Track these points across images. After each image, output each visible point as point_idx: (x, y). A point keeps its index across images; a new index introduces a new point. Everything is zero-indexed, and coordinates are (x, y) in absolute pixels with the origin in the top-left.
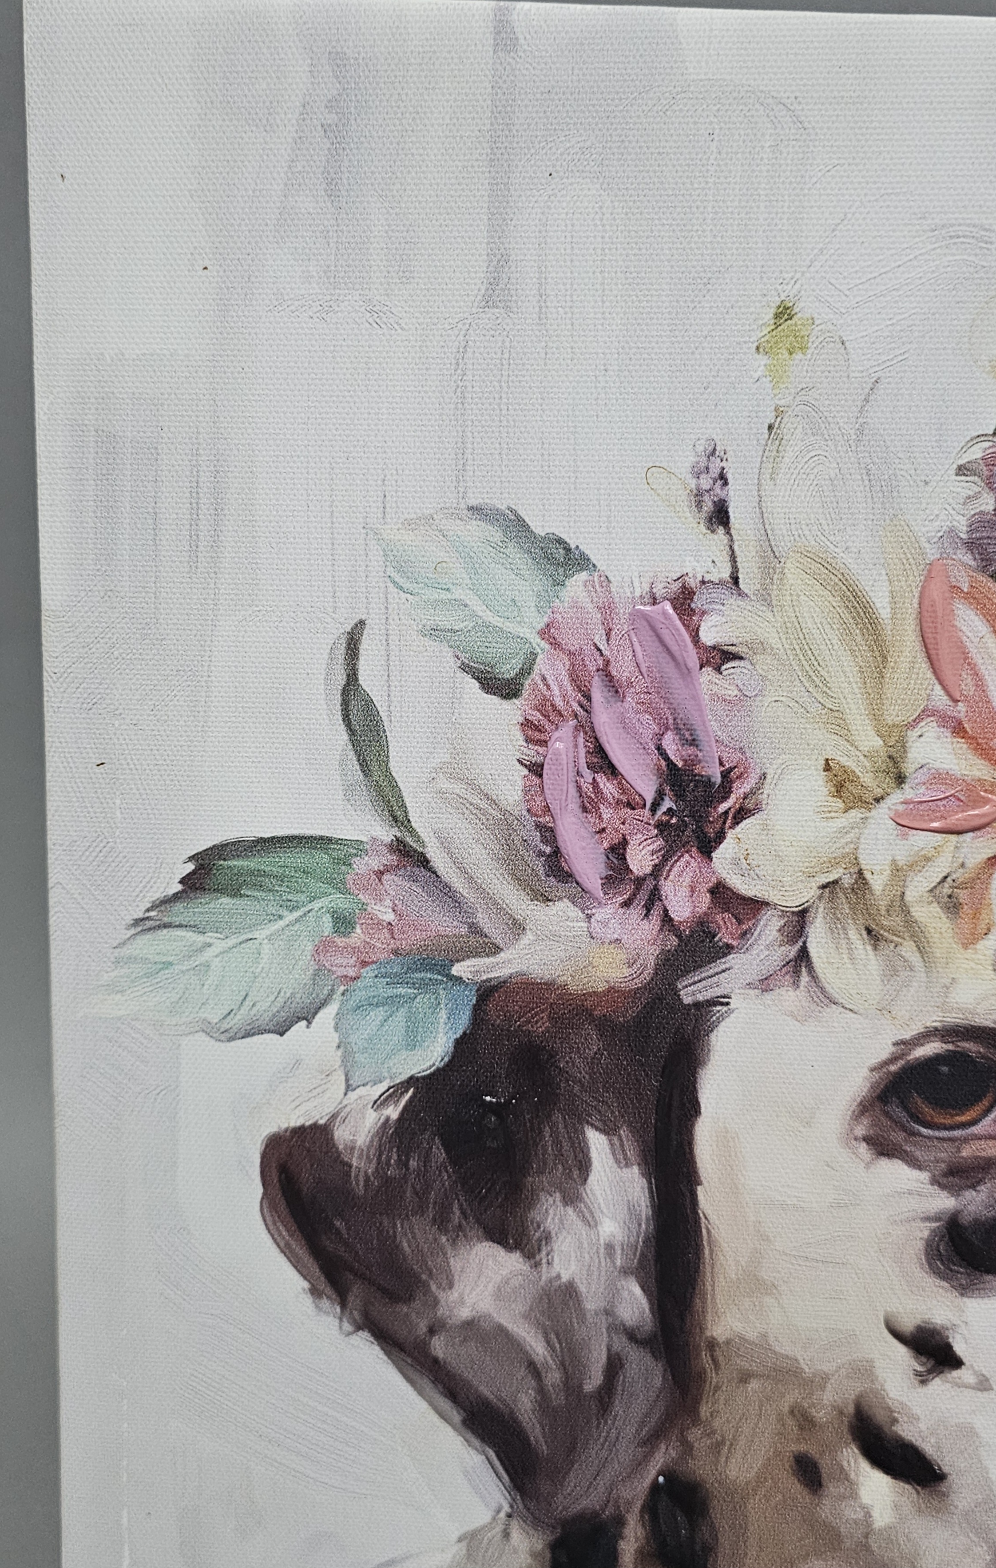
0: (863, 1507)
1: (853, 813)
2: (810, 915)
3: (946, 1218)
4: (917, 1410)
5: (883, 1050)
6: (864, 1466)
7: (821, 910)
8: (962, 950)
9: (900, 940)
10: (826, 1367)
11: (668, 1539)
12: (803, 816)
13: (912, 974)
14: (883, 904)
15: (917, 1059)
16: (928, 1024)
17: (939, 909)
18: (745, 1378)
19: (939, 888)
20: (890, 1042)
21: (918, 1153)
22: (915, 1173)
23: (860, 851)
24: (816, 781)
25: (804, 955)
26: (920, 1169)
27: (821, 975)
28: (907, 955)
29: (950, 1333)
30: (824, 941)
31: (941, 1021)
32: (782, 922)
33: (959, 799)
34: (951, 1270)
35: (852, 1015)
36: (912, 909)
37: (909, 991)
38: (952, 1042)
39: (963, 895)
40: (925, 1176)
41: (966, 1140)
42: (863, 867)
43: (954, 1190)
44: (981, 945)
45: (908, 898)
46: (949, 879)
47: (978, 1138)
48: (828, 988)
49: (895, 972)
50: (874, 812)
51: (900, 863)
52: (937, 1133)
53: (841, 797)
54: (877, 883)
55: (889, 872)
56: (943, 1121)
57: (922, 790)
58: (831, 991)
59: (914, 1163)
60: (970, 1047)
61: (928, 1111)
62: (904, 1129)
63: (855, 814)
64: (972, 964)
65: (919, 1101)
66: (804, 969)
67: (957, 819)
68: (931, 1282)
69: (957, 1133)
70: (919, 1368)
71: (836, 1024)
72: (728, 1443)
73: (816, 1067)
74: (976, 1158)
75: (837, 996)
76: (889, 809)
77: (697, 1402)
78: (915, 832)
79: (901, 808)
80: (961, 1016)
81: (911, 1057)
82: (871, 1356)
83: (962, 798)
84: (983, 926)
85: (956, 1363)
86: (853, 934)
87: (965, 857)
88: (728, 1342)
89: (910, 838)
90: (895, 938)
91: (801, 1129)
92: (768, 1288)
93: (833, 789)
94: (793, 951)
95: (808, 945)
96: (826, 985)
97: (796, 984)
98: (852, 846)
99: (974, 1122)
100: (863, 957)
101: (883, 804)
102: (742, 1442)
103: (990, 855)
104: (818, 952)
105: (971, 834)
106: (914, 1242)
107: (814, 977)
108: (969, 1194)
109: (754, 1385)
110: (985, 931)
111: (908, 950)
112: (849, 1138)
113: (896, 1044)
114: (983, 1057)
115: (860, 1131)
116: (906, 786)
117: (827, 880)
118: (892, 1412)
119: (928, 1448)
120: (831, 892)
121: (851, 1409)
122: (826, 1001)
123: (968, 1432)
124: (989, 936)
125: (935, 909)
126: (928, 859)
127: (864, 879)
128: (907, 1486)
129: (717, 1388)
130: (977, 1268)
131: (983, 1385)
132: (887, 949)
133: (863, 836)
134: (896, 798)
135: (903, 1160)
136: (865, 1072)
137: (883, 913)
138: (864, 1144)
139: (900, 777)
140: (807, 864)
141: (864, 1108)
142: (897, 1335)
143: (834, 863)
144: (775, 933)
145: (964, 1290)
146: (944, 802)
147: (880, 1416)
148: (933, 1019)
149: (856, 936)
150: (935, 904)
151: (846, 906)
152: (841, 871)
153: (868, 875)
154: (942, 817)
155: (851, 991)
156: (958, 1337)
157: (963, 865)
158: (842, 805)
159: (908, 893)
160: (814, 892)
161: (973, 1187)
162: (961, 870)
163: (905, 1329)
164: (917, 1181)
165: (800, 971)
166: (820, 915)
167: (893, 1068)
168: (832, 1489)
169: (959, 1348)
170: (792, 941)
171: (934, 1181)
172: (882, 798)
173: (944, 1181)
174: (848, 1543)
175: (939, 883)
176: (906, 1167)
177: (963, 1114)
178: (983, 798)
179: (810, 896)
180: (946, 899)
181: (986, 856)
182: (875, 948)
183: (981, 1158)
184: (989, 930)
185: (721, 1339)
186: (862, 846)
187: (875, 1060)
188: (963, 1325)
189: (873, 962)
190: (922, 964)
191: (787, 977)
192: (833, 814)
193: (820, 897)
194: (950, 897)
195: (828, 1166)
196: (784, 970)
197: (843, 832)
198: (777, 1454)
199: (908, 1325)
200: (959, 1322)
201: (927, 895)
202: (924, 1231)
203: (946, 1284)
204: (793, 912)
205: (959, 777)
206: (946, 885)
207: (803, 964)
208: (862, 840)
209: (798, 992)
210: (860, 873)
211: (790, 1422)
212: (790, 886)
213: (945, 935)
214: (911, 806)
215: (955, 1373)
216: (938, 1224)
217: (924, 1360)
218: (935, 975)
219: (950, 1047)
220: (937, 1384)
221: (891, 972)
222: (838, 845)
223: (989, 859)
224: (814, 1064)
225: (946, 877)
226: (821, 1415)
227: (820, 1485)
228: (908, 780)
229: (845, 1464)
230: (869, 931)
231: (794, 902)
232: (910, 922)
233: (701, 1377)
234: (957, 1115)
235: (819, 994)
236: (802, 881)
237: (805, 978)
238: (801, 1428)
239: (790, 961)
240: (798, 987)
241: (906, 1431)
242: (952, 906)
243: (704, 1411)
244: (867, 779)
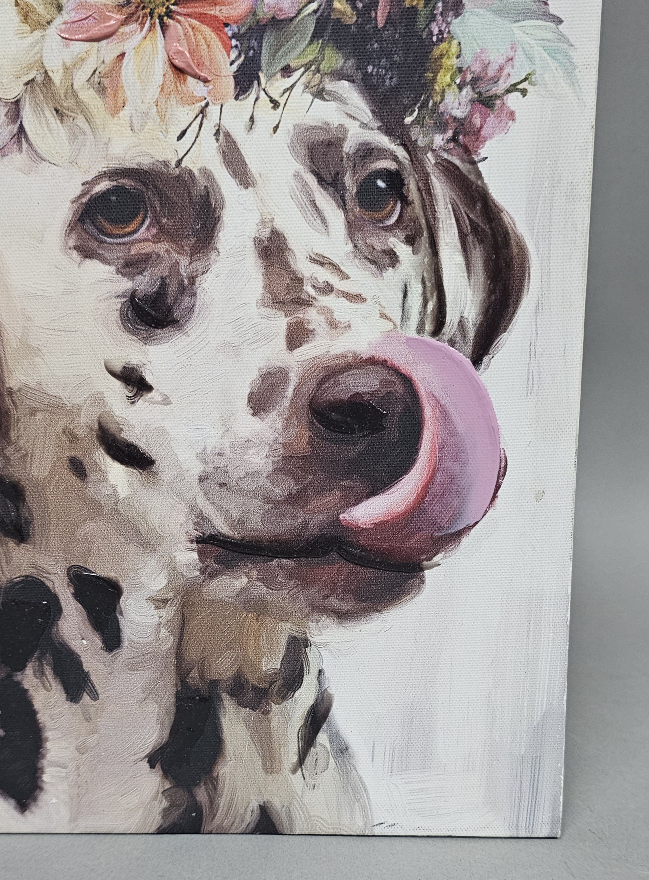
0: (112, 486)
1: (36, 33)
2: (22, 103)
3: (128, 295)
4: (133, 422)
5: (78, 190)
6: (109, 460)
7: (27, 99)
8: (111, 118)
9: (75, 115)
10: (79, 401)
11: (5, 519)
12: (8, 38)
13: (86, 137)
14: (62, 92)
15: (97, 193)
16: (100, 170)
17: (94, 93)
18: (33, 412)
19: (92, 78)
20: (80, 184)
21: (106, 255)
22: (108, 267)
23: (44, 58)
24: (12, 13)
25: (21, 130)
26: (110, 265)
27: (34, 143)
28: (81, 125)
29: (142, 369)
30: (32, 120)
31: (107, 167)
32: (7, 110)
33: (95, 18)
34: (137, 329)
35: (55, 167)
36: (79, 94)
37: (85, 149)
38: (116, 180)
39: (106, 82)
40: (113, 269)
41: (132, 243)
42: (47, 69)
43: (131, 276)
44: (121, 114)
45: (75, 87)
46: (97, 72)
47: (139, 241)
48: (39, 150)
49: (76, 137)
50: (48, 31)
51: (68, 64)
52: (115, 241)
53: (27, 23)
54: (57, 78)
55: (62, 70)
56: (118, 232)
57: (73, 14)
58: (41, 153)
59: (105, 261)
60: (126, 182)
61: (108, 226)
62: (96, 239)
63: (37, 34)
64: (119, 127)
65: (102, 220)
66: (23, 139)
67: (95, 31)
68: (126, 337)
69: (126, 239)
70: (130, 395)
71: (47, 174)
72: (30, 455)
73: (40, 204)
74: (140, 254)
75: (45, 156)
76: (56, 28)
77: (8, 430)
78: (72, 42)
79: (63, 27)
80: (118, 162)
81: (93, 192)
82: (102, 390)
83: (97, 18)
84: (120, 101)
85: (149, 388)
86: (48, 113)
87: (104, 57)
88: (19, 390)
89: (71, 47)
90: (72, 114)
91: (38, 245)
92: (36, 351)
93: (22, 18)
94: (15, 128)
95: (23, 123)
96: (38, 149)
97: (20, 150)
98: (39, 55)
99: (135, 232)
100: (56, 128)
101: (53, 25)
102: (37, 453)
103: (119, 54)
104: (30, 128)
105: (105, 41)
106: (113, 313)
107: (30, 145)
108: (139, 278)
109: (39, 416)
110: (122, 105)
111: (81, 121)
112: (66, 248)
113: (83, 184)
114: (134, 189)
115: (72, 243)
116: (63, 12)
117: (28, 80)
118: (119, 425)
119: (142, 445)
120: (31, 87)
121: (96, 426)
122: (39, 160)
123: (162, 432)
124: (126, 108)
125: (92, 92)
126: (83, 60)
127: (49, 77)
128: (134, 471)
129: (18, 420)
130: (151, 326)
131: (166, 401)
132: (68, 122)
133: (44, 48)
134: (59, 21)
135: (99, 260)
136: (69, 204)
137: (63, 98)
138: (75, 252)
139: (59, 7)
140: (15, 69)
141: (71, 228)
142: (113, 374)
143: (30, 68)
144: (3, 117)
145: (146, 340)
146: (87, 21)
147: (113, 428)
148: (102, 167)
149: (49, 114)
150: (92, 89)
151: (41, 95)
152: (35, 72)
153: (50, 74)
154: (87, 30)
155: (53, 152)
156: (147, 371)
157: (103, 62)
158: (29, 28)
159: (75, 84)
160: (22, 88)
161: (141, 273)
162: (103, 66)
163: (117, 370)
164: (109, 272)
165: (22, 141)
166: (27, 103)
167: (84, 200)
168: (92, 477)
169: (149, 379)
170: (14, 121)
171: (118, 271)
172: (51, 21)
173: (123, 271)
174: (106, 510)
175: (92, 75)
176: (101, 264)
177: (129, 227)
178: (108, 16)
179: (20, 91)
180: (97, 85)
181: (116, 55)
182: (62, 121)
183: (143, 254)
184: (124, 103)
185: (15, 389)
186: (44, 55)
187: (73, 197)
188: (149, 363)
189: (62, 131)
190: (90, 130)
191: (15, 146)
192: (25, 35)
193: (26, 91)
194: (99, 84)
195: (57, 268)
196: (12, 141)
197: (32, 46)
198: (59, 459)
199: (118, 367)
200: (147, 362)
201: (86, 83)
202: (117, 304)
203: (134, 338)
204: (12, 103)
205: (93, 4)
206: (96, 76)
207: (23, 136)
208: (44, 51)
209: (22, 155)
210: (46, 72)
211: (64, 438)
212: (7, 85)
213: (100, 109)
214: (69, 25)
215: (150, 395)
216: (125, 300)
217: (130, 388)
218: (99, 136)
219: (115, 183)
220: (141, 403)
221: (73, 136)
222: (31, 55)
223: (118, 57)
224: (39, 201)
225: (95, 71)
226: (80, 432)
227: (86, 476)
228: (64, 8)
229: (98, 460)
230: (57, 111)
231: (11, 95)
232: (79, 103)
233: (7, 413)
234: (125, 228)
235: (35, 155)
236: (13, 81)
237: (25, 145)
238: (71, 442)
239: (15, 135)
240: (22, 152)
241: (128, 436)
242: (101, 90)
243: (13, 435)
244: (41, 9)
